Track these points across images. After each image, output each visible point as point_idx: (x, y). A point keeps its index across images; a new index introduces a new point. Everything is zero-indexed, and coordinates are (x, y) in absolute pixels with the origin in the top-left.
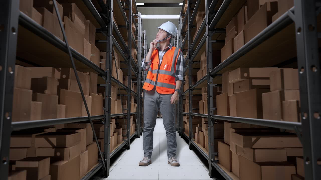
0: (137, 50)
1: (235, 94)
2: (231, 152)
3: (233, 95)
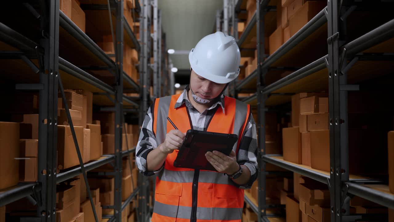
0: (139, 51)
1: (309, 131)
2: (300, 213)
3: (306, 132)
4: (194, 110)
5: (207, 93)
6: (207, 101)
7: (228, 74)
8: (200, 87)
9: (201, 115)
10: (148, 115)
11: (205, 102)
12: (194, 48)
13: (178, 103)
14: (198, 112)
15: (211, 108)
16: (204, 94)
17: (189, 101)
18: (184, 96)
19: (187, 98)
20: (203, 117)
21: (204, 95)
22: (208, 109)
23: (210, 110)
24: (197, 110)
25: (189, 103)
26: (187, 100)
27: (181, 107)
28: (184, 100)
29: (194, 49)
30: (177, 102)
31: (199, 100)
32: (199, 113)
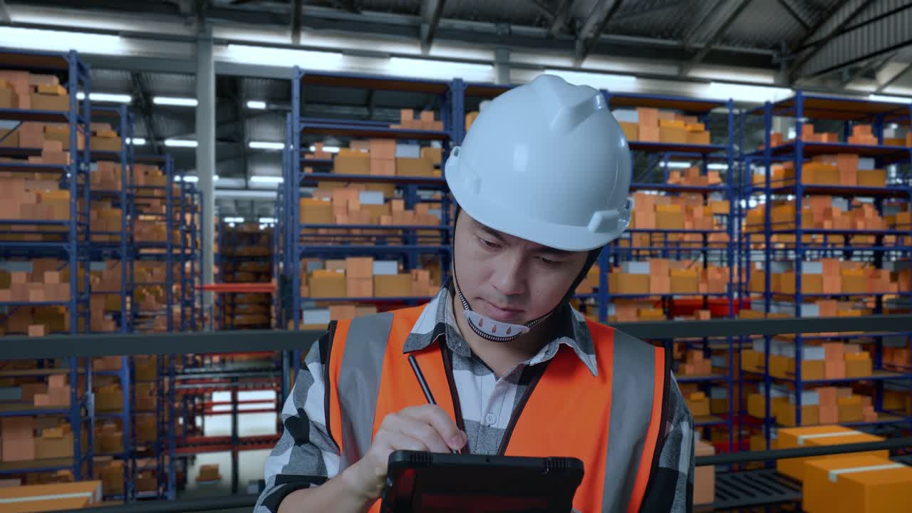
4: (474, 362)
5: (511, 297)
6: (517, 329)
7: (597, 217)
8: (488, 275)
9: (501, 384)
10: (306, 368)
11: (510, 335)
12: (460, 145)
13: (418, 336)
14: (487, 371)
15: (537, 360)
16: (501, 301)
17: (458, 331)
18: (441, 309)
19: (449, 320)
20: (506, 392)
21: (504, 305)
22: (526, 363)
23: (536, 365)
24: (485, 365)
25: (458, 336)
26: (451, 327)
27: (427, 350)
28: (440, 327)
29: (459, 148)
30: (414, 331)
31: (488, 327)
32: (492, 376)
